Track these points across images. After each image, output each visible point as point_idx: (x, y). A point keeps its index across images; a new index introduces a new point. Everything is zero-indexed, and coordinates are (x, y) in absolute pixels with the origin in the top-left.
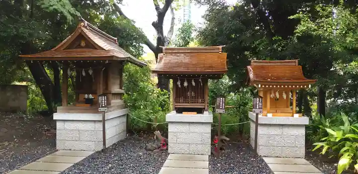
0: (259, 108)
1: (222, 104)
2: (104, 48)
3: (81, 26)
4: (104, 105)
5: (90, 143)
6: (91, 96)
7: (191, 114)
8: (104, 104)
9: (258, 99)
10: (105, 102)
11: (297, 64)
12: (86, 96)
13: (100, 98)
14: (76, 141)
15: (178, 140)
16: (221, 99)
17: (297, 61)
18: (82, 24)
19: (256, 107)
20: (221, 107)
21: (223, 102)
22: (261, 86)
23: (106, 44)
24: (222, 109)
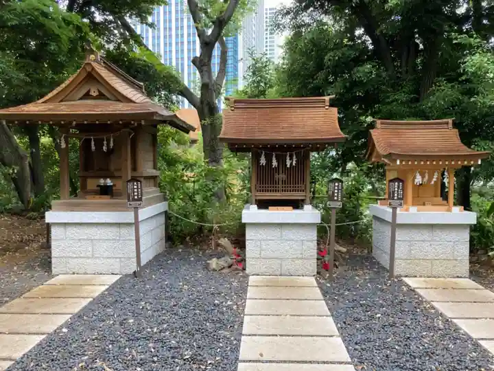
0: (398, 199)
1: (338, 193)
2: (133, 99)
3: (89, 60)
4: (136, 197)
5: (112, 261)
6: (109, 182)
7: (283, 209)
8: (138, 195)
9: (396, 183)
10: (138, 192)
11: (450, 126)
12: (102, 181)
13: (130, 185)
14: (88, 258)
15: (263, 252)
16: (337, 184)
17: (450, 121)
18: (92, 57)
19: (394, 196)
20: (336, 198)
21: (338, 190)
22: (401, 162)
23: (135, 92)
24: (337, 200)
